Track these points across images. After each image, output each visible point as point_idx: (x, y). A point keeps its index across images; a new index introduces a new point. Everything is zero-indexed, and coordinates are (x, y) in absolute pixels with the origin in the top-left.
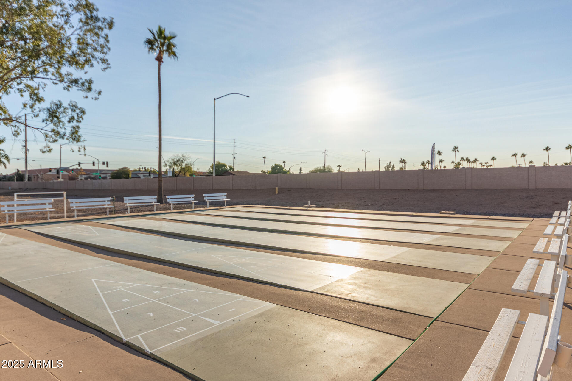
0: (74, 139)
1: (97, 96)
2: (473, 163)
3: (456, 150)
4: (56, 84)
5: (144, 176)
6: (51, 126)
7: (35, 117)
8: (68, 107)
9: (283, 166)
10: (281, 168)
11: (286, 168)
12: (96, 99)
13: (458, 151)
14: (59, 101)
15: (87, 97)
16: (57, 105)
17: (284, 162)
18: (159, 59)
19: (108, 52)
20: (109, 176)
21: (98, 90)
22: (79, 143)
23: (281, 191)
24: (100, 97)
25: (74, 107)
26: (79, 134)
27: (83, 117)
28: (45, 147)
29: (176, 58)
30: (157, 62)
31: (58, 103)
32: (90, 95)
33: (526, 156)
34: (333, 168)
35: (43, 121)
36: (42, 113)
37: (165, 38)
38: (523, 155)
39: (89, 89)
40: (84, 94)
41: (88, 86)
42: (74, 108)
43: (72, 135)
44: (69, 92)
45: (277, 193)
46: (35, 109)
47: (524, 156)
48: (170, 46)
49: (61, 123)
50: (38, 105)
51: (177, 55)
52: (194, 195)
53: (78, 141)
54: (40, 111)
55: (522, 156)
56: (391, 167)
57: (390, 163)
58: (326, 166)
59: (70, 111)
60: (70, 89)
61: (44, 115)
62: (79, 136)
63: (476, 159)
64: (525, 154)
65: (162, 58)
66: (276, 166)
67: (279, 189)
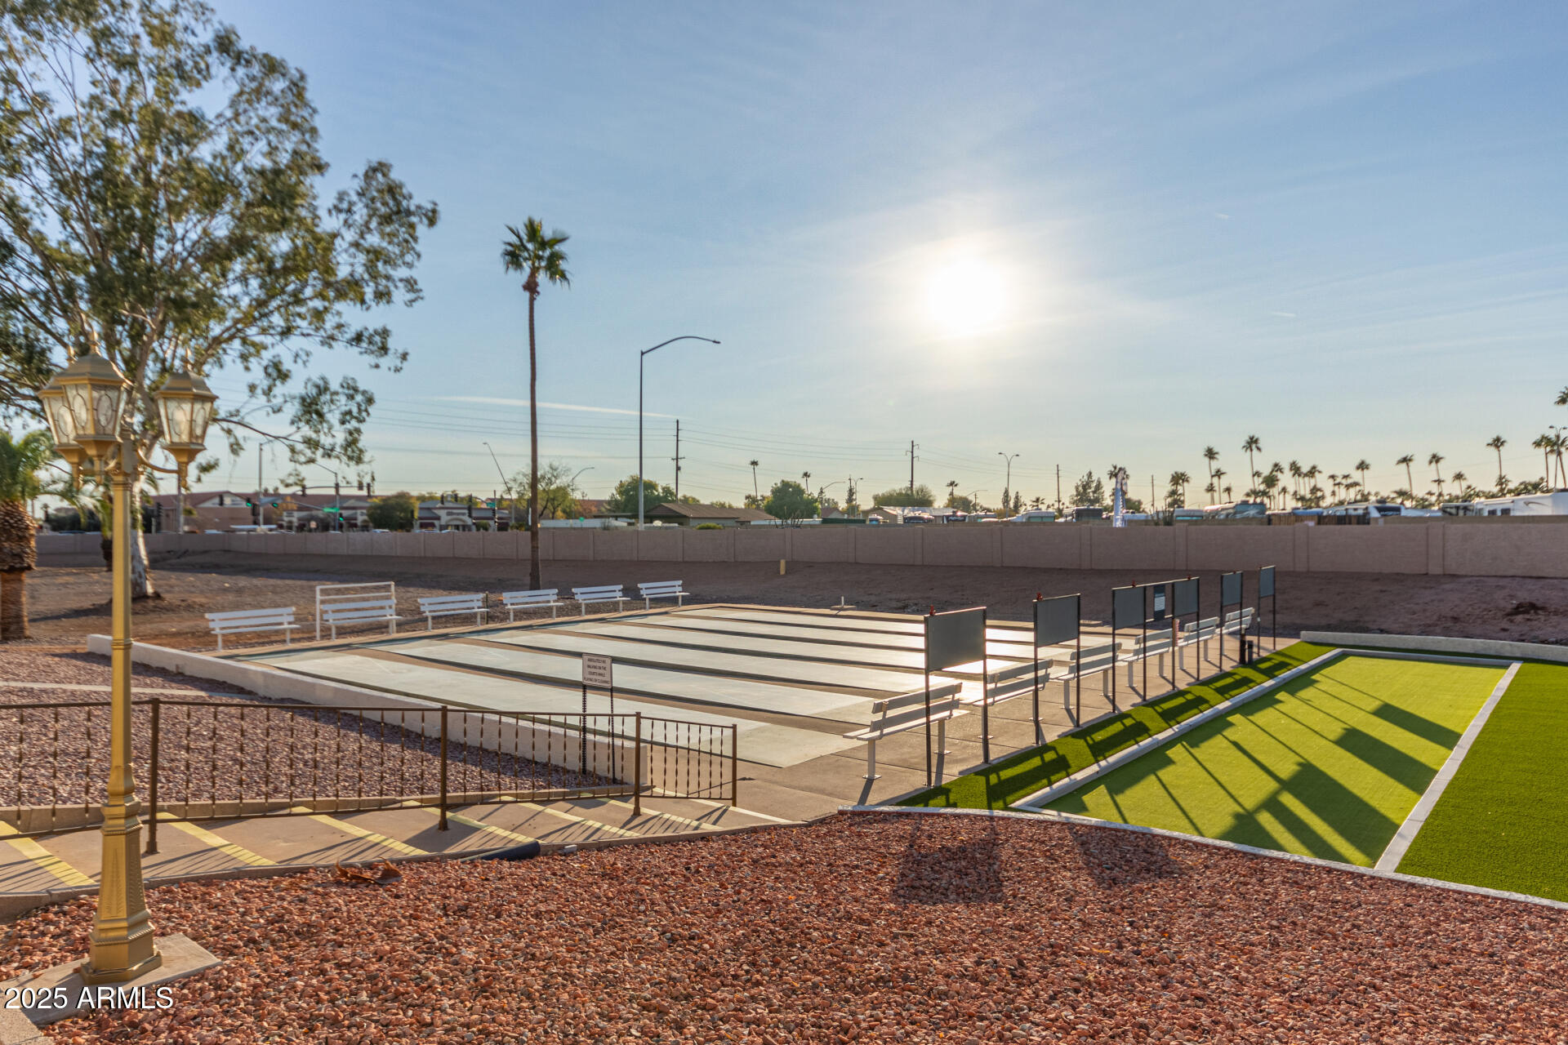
0: (350, 458)
1: (399, 365)
2: (1307, 479)
3: (1254, 446)
4: (308, 335)
5: (449, 514)
6: (307, 431)
7: (274, 412)
8: (340, 390)
9: (803, 486)
10: (798, 490)
11: (812, 489)
12: (397, 370)
13: (1259, 449)
14: (323, 379)
15: (377, 366)
16: (318, 386)
17: (806, 475)
18: (531, 287)
19: (416, 263)
20: (362, 514)
21: (401, 351)
22: (361, 466)
23: (792, 567)
24: (405, 364)
25: (352, 390)
26: (360, 445)
27: (370, 410)
28: (290, 475)
29: (566, 283)
30: (527, 294)
31: (321, 383)
32: (386, 362)
33: (1442, 461)
34: (933, 493)
35: (293, 423)
36: (289, 405)
37: (543, 245)
38: (1435, 459)
39: (384, 349)
40: (372, 359)
41: (377, 343)
42: (351, 392)
43: (346, 450)
44: (331, 351)
45: (782, 572)
46: (275, 396)
47: (1437, 462)
48: (555, 258)
49: (325, 425)
50: (280, 389)
51: (568, 276)
52: (621, 587)
53: (359, 461)
54: (286, 401)
55: (1431, 462)
56: (1094, 485)
57: (1090, 474)
58: (916, 485)
59: (343, 399)
60: (334, 343)
61: (292, 409)
62: (361, 451)
63: (1314, 468)
64: (1440, 454)
65: (536, 285)
66: (786, 485)
67: (787, 563)
